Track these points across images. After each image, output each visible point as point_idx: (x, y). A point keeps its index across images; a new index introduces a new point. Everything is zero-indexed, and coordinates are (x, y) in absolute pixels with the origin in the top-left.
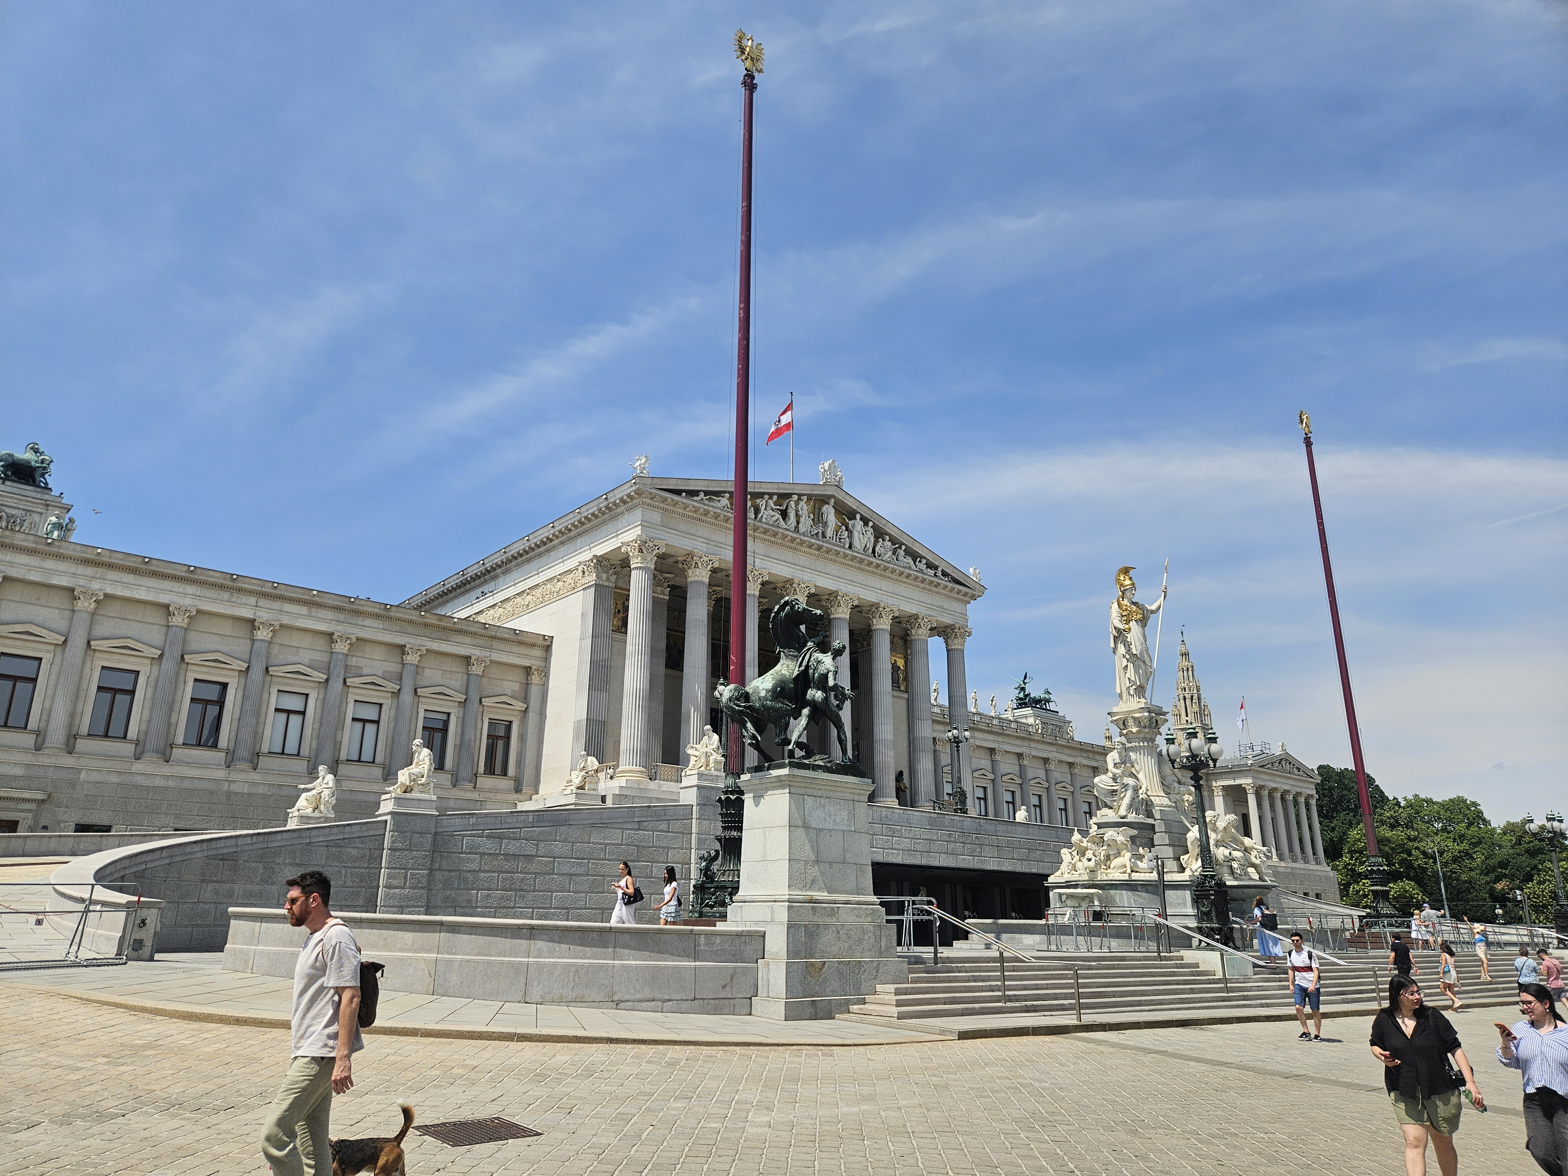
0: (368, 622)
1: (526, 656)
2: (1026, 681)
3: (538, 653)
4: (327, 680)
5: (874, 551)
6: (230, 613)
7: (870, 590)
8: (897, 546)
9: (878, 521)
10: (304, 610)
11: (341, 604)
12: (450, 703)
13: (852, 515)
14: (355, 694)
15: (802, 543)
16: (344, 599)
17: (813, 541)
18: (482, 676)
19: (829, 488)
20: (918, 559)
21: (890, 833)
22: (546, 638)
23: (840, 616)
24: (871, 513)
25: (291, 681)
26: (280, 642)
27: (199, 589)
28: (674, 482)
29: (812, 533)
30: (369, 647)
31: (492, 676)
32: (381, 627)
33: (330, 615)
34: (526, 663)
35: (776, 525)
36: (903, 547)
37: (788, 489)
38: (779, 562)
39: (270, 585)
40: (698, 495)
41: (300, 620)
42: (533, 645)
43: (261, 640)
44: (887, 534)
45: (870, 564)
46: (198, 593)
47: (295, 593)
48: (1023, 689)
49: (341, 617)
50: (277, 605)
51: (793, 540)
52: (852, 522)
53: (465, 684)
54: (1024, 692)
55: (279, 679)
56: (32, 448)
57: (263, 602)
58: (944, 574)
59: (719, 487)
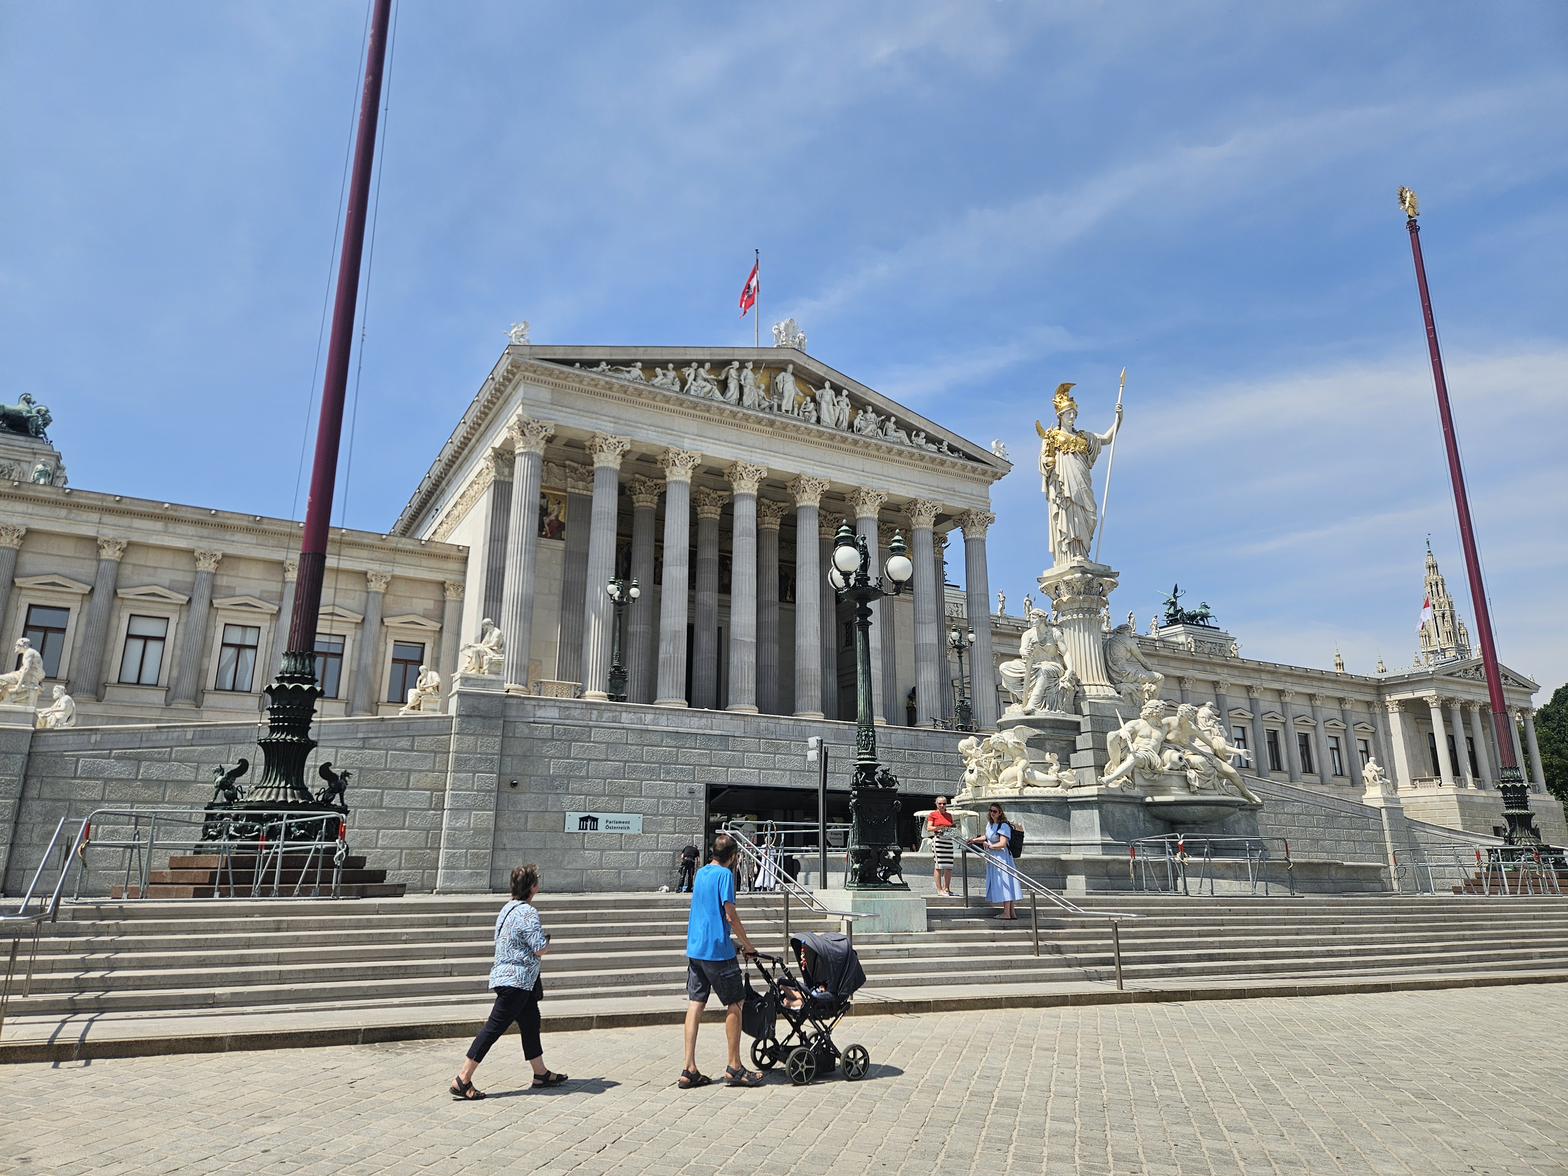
0: (238, 537)
1: (440, 570)
2: (1177, 595)
3: (455, 566)
4: (190, 601)
5: (851, 426)
6: (67, 531)
7: (847, 472)
8: (883, 417)
9: (855, 389)
10: (159, 525)
11: (200, 517)
12: (344, 625)
13: (819, 384)
14: (226, 617)
15: (746, 418)
16: (204, 512)
17: (761, 415)
18: (384, 594)
19: (784, 351)
20: (914, 433)
21: (772, 750)
22: (461, 548)
23: (805, 503)
24: (845, 380)
25: (147, 604)
26: (133, 562)
27: (31, 506)
28: (562, 350)
29: (763, 406)
30: (243, 566)
31: (399, 593)
32: (255, 542)
33: (191, 530)
34: (440, 577)
35: (708, 397)
36: (893, 419)
37: (725, 355)
38: (718, 442)
39: (112, 498)
40: (598, 366)
41: (154, 537)
42: (447, 557)
43: (106, 560)
44: (870, 404)
45: (844, 440)
46: (30, 511)
47: (143, 506)
48: (1173, 604)
49: (205, 532)
50: (125, 521)
51: (734, 415)
52: (821, 391)
53: (364, 603)
54: (1175, 607)
55: (131, 603)
56: (24, 399)
57: (108, 519)
58: (952, 449)
59: (627, 355)
